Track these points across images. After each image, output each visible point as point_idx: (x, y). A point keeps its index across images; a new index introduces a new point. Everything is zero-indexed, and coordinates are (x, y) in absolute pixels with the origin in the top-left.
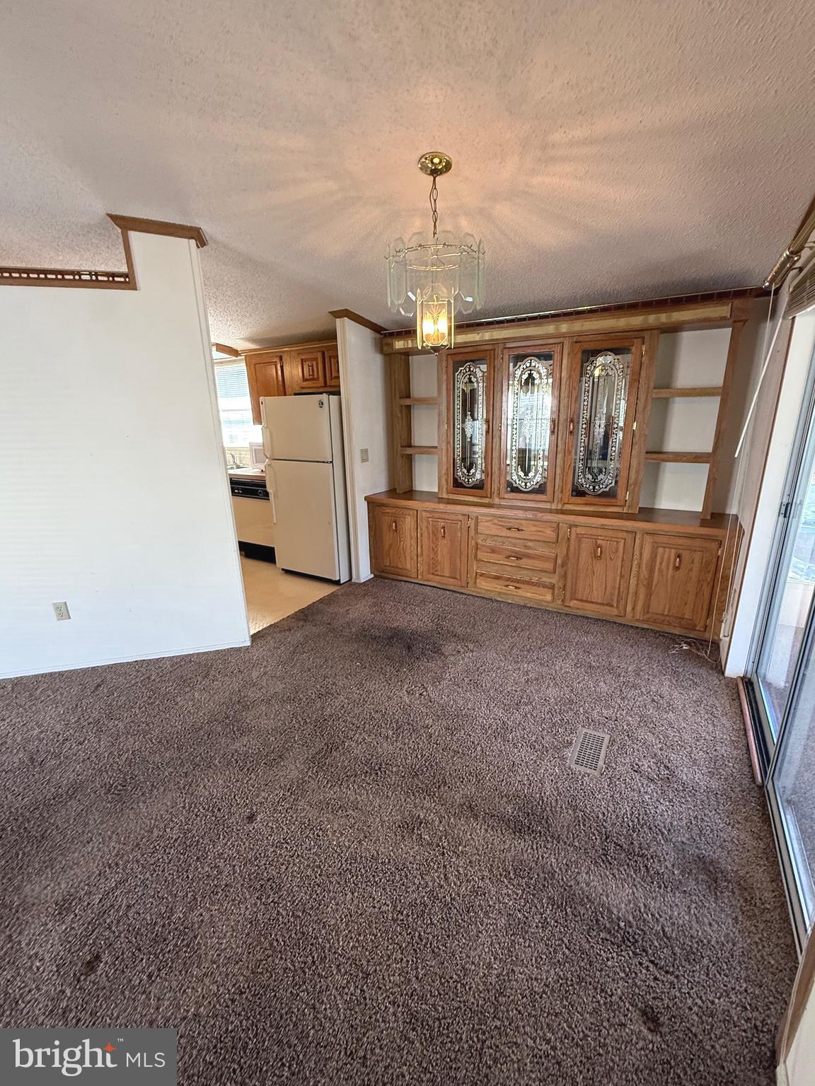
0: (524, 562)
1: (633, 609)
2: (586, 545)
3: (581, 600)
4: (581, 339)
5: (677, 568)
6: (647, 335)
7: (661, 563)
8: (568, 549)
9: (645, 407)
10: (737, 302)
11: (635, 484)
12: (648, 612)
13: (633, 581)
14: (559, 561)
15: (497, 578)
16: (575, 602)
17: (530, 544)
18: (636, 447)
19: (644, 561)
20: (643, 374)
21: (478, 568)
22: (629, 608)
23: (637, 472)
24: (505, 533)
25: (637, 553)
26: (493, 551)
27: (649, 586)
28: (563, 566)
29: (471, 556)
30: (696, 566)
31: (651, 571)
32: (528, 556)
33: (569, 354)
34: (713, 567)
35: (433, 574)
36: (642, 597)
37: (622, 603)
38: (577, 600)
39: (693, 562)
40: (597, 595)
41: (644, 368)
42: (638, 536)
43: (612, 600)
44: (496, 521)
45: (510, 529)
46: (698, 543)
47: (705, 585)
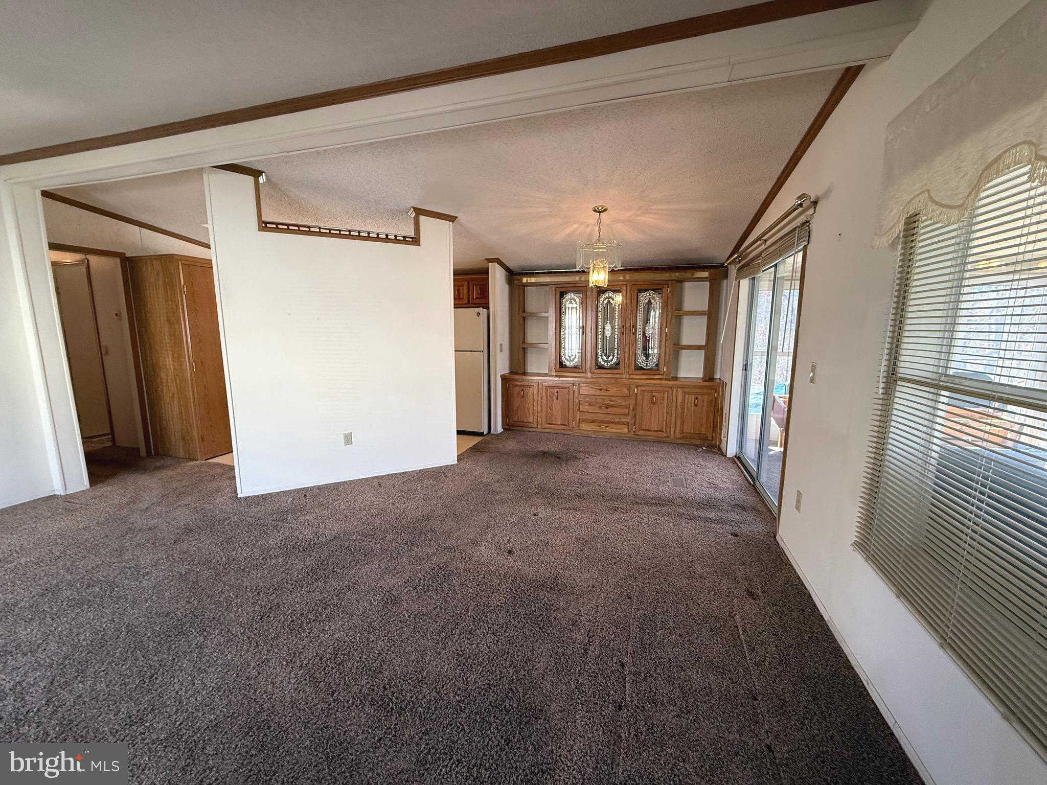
0: (610, 410)
1: (674, 432)
2: (647, 396)
3: (646, 430)
4: (636, 283)
5: (696, 405)
6: (670, 283)
7: (688, 404)
8: (636, 400)
9: (671, 320)
10: (712, 270)
11: (669, 362)
12: (683, 433)
13: (673, 416)
14: (631, 408)
15: (593, 421)
16: (642, 431)
17: (613, 399)
18: (668, 342)
19: (679, 403)
20: (669, 303)
21: (580, 416)
22: (672, 432)
23: (669, 355)
24: (598, 393)
25: (674, 399)
26: (590, 405)
27: (682, 417)
28: (633, 411)
29: (576, 409)
30: (705, 404)
31: (683, 408)
32: (612, 406)
33: (630, 291)
34: (713, 403)
35: (549, 424)
36: (679, 424)
37: (668, 430)
38: (643, 430)
39: (703, 401)
40: (654, 426)
41: (669, 299)
42: (675, 389)
43: (663, 428)
44: (592, 386)
45: (601, 390)
46: (705, 391)
47: (710, 414)
